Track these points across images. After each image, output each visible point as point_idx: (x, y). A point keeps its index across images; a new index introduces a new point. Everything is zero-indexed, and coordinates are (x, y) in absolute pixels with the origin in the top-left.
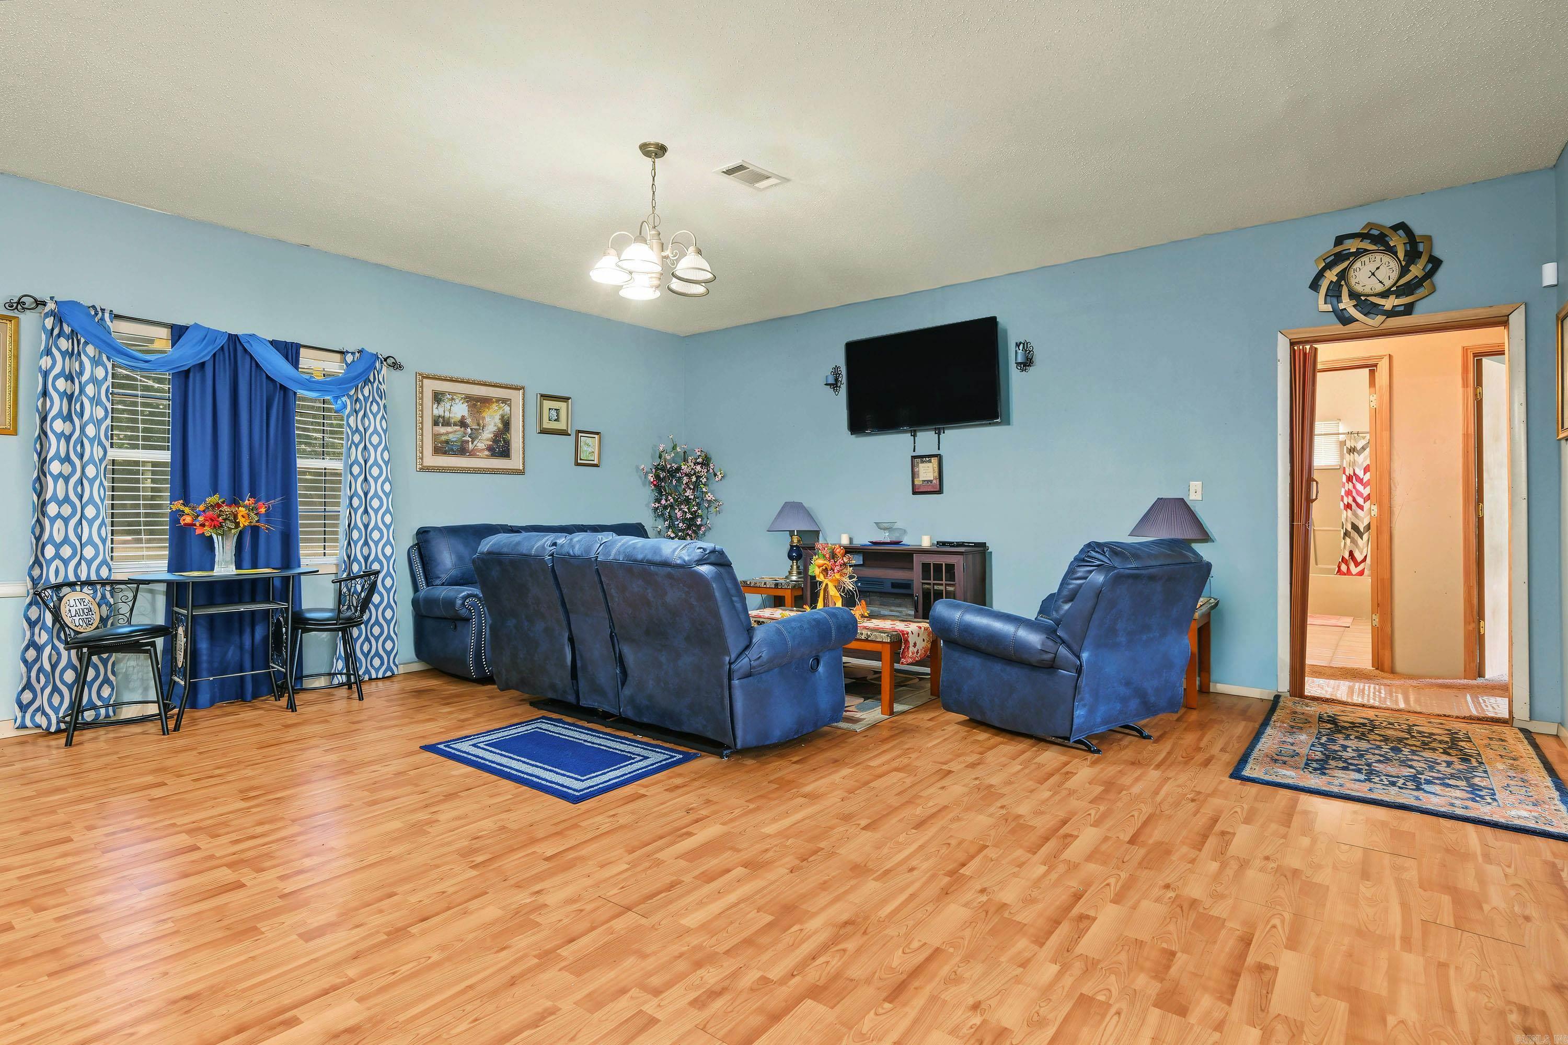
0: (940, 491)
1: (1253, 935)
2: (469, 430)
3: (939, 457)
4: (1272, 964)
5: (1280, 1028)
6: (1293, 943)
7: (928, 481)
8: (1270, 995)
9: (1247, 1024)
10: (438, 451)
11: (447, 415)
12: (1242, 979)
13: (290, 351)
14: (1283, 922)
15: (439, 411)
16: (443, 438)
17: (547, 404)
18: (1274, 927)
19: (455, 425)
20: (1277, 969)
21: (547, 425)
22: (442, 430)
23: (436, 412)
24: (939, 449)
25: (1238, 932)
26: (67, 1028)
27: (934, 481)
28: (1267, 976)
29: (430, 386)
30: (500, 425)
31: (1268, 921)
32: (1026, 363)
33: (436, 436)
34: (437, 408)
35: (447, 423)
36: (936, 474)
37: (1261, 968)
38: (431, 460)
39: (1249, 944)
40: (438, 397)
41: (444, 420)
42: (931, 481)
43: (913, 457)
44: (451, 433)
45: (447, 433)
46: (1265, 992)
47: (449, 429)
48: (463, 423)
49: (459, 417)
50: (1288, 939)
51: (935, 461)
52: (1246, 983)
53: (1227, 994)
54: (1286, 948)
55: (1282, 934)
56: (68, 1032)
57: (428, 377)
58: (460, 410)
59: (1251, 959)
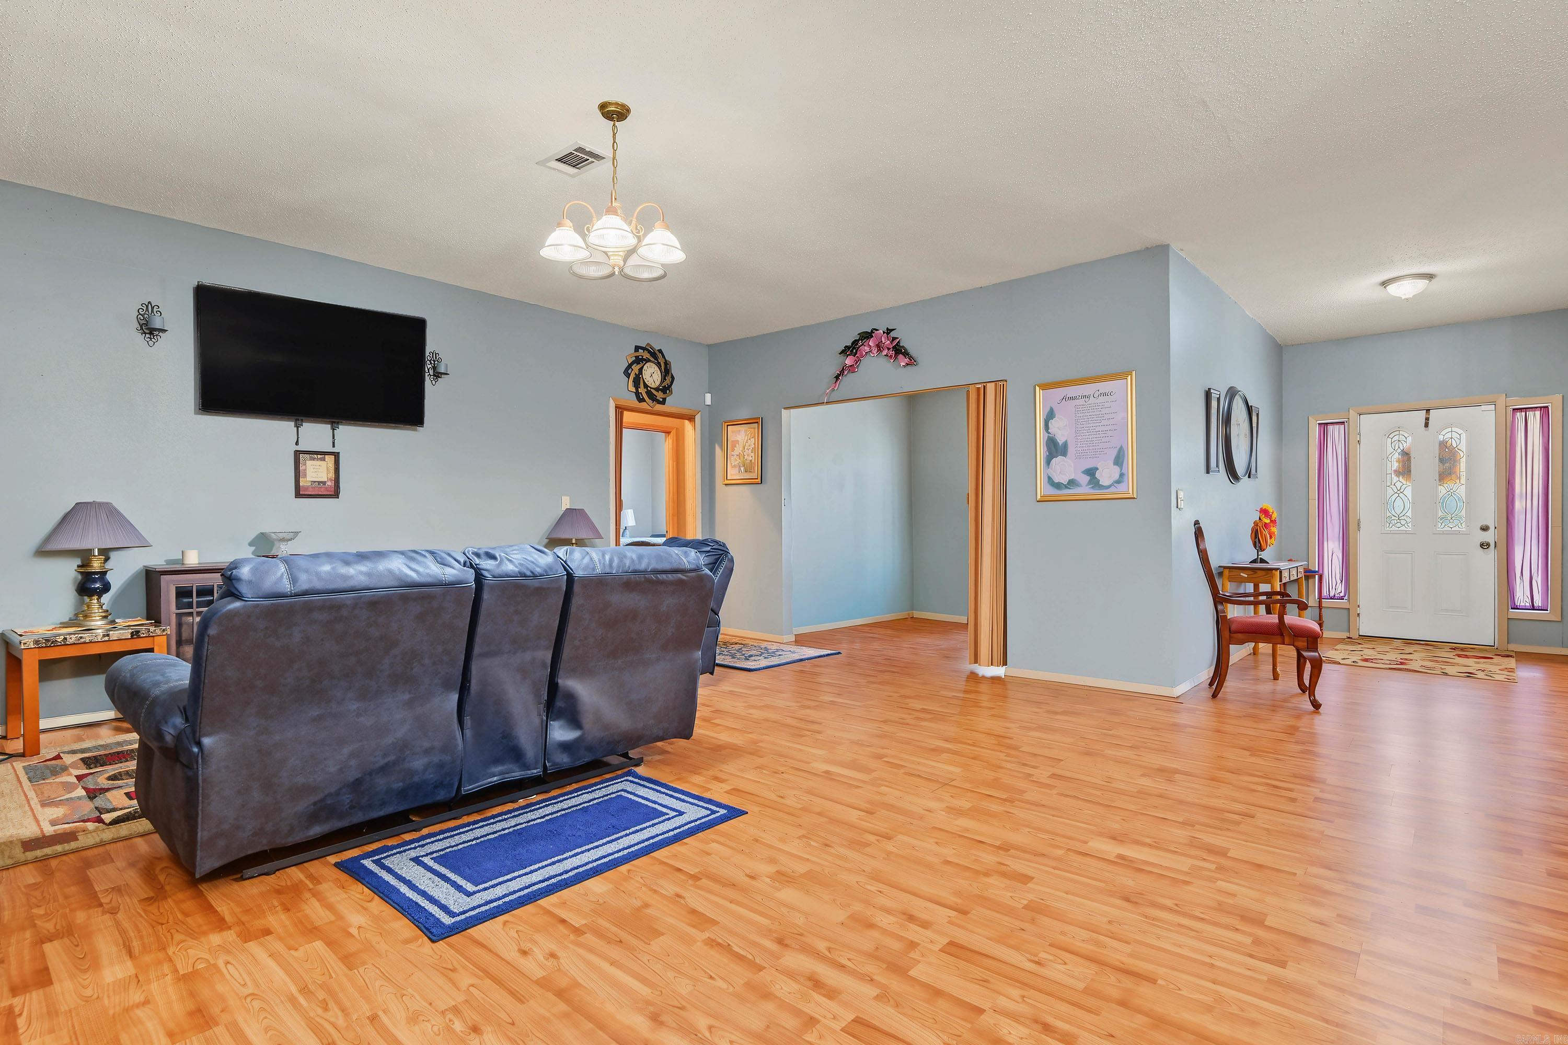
0: (336, 494)
3: (337, 455)
7: (319, 482)
24: (334, 446)
26: (1193, 934)
27: (329, 483)
32: (437, 375)
36: (332, 475)
42: (324, 483)
43: (297, 454)
51: (330, 459)
56: (1197, 932)
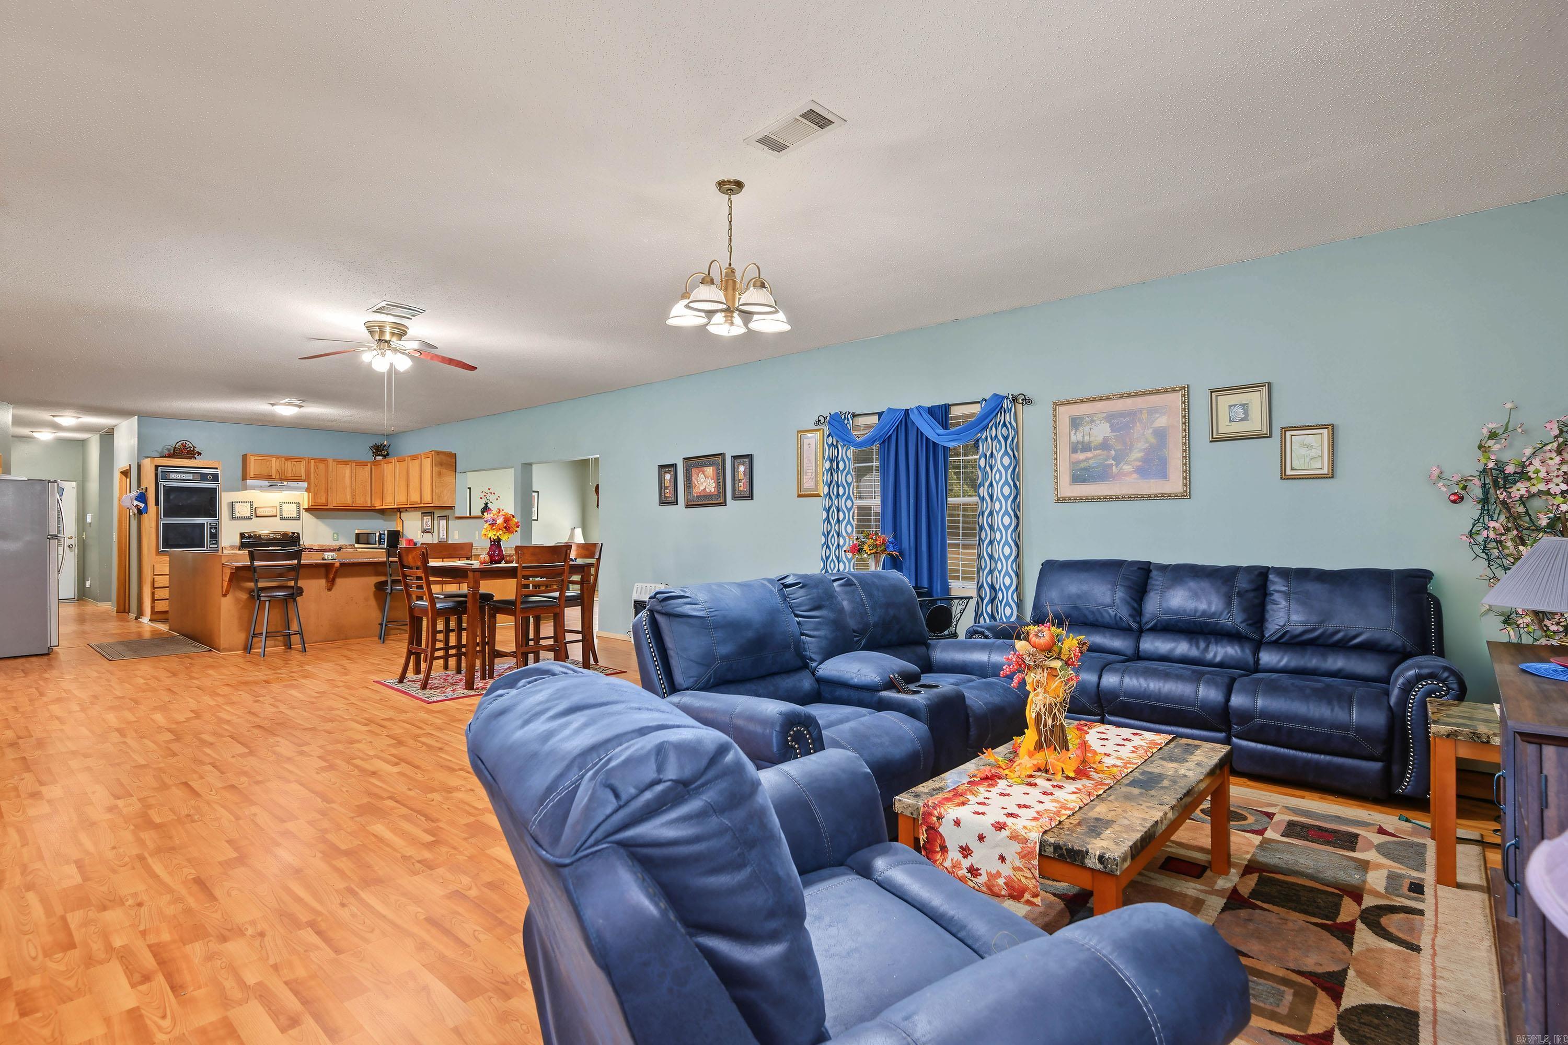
1: (176, 997)
2: (1113, 452)
4: (140, 988)
5: (102, 956)
6: (135, 1016)
8: (125, 968)
9: (127, 945)
10: (1077, 478)
11: (1087, 439)
12: (154, 963)
13: (940, 414)
14: (160, 1028)
15: (1077, 437)
16: (1082, 465)
17: (1224, 401)
18: (164, 1017)
19: (1096, 448)
20: (133, 986)
21: (1225, 428)
22: (1081, 456)
23: (1074, 438)
25: (192, 988)
28: (137, 977)
29: (1065, 413)
30: (1153, 440)
31: (173, 1018)
33: (1074, 464)
34: (1075, 434)
35: (1086, 447)
37: (146, 978)
38: (1068, 489)
39: (173, 988)
40: (1075, 423)
41: (1083, 446)
44: (1091, 458)
45: (1087, 459)
46: (130, 967)
47: (1089, 454)
48: (1105, 445)
49: (1100, 439)
50: (141, 1016)
52: (148, 961)
53: (157, 950)
54: (138, 1008)
55: (151, 1018)
57: (1062, 404)
58: (1100, 431)
59: (160, 979)
